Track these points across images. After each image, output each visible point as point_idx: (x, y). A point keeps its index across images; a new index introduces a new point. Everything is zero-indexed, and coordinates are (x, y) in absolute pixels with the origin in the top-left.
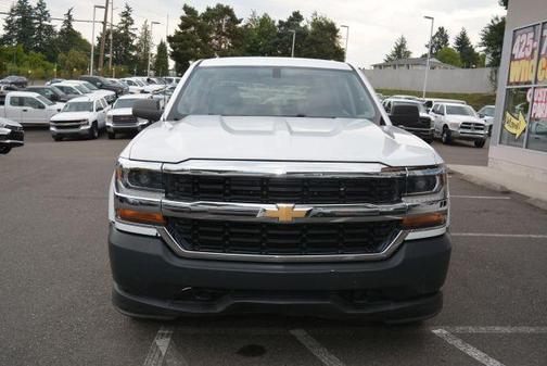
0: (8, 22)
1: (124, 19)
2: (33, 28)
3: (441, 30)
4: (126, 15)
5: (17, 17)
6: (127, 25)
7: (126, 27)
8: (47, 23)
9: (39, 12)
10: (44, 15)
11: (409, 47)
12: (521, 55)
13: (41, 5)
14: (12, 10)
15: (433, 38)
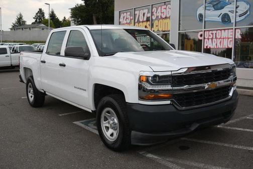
3: (40, 10)
11: (24, 19)
12: (125, 22)
15: (37, 14)
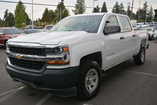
0: (113, 10)
1: (145, 6)
2: (119, 11)
4: (145, 4)
5: (115, 9)
6: (146, 7)
7: (145, 8)
8: (123, 9)
9: (121, 6)
10: (122, 7)
13: (122, 4)
14: (114, 7)
